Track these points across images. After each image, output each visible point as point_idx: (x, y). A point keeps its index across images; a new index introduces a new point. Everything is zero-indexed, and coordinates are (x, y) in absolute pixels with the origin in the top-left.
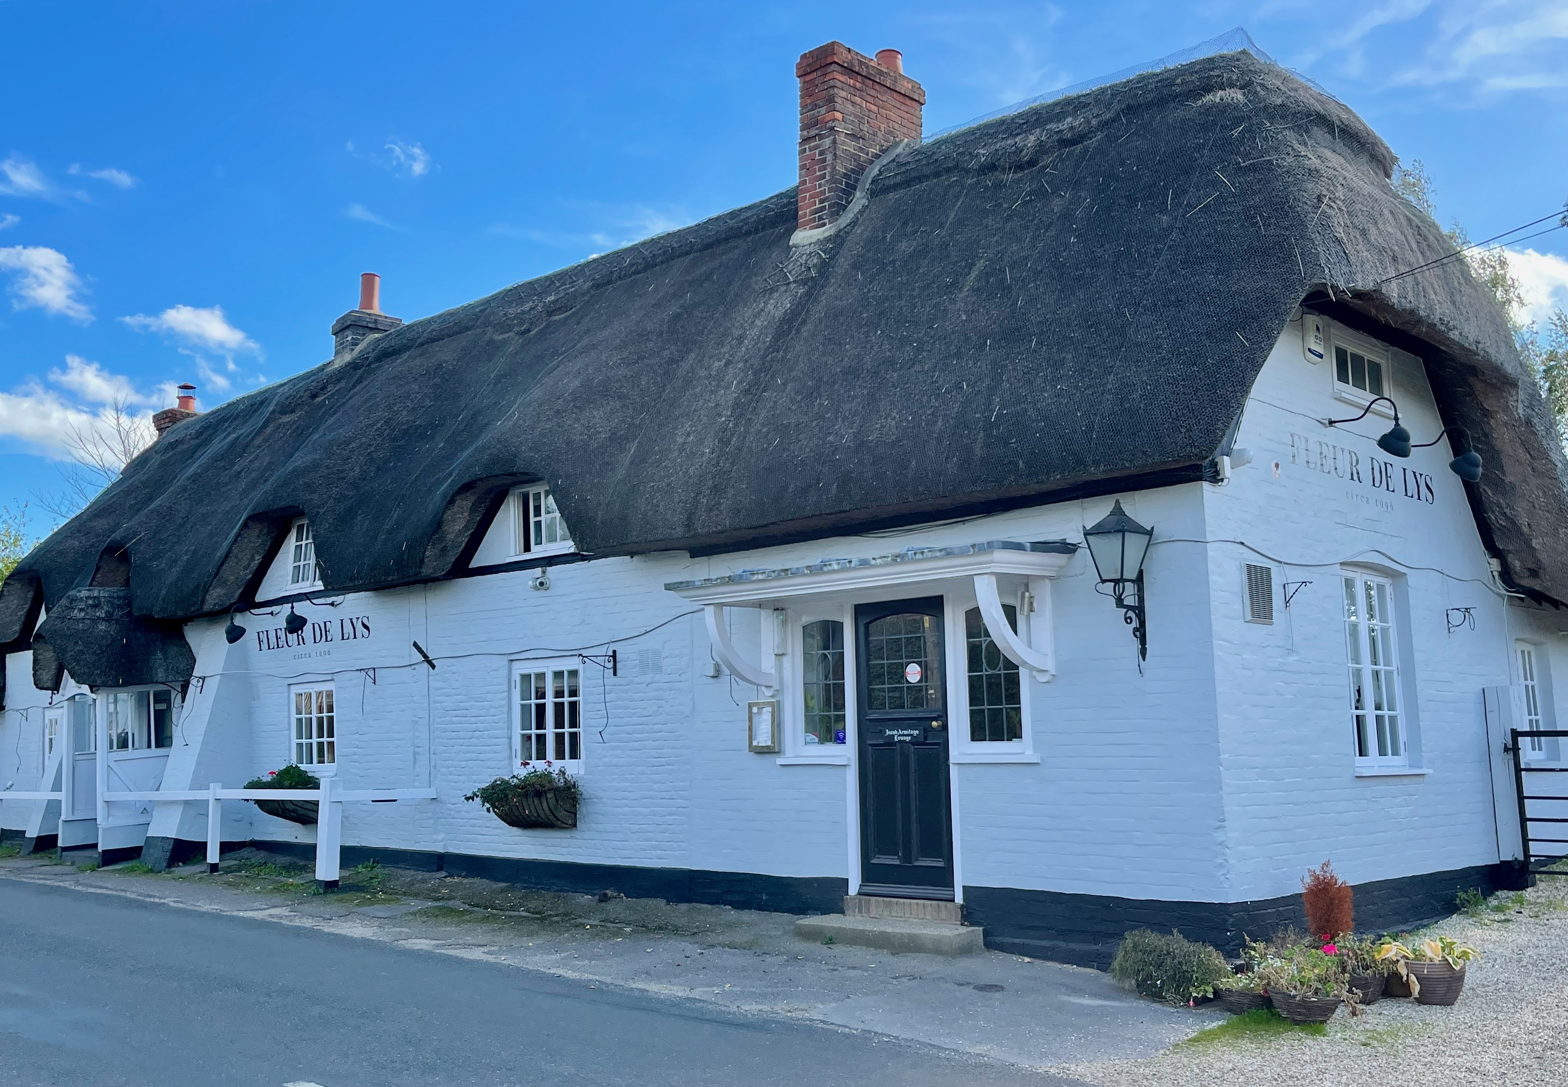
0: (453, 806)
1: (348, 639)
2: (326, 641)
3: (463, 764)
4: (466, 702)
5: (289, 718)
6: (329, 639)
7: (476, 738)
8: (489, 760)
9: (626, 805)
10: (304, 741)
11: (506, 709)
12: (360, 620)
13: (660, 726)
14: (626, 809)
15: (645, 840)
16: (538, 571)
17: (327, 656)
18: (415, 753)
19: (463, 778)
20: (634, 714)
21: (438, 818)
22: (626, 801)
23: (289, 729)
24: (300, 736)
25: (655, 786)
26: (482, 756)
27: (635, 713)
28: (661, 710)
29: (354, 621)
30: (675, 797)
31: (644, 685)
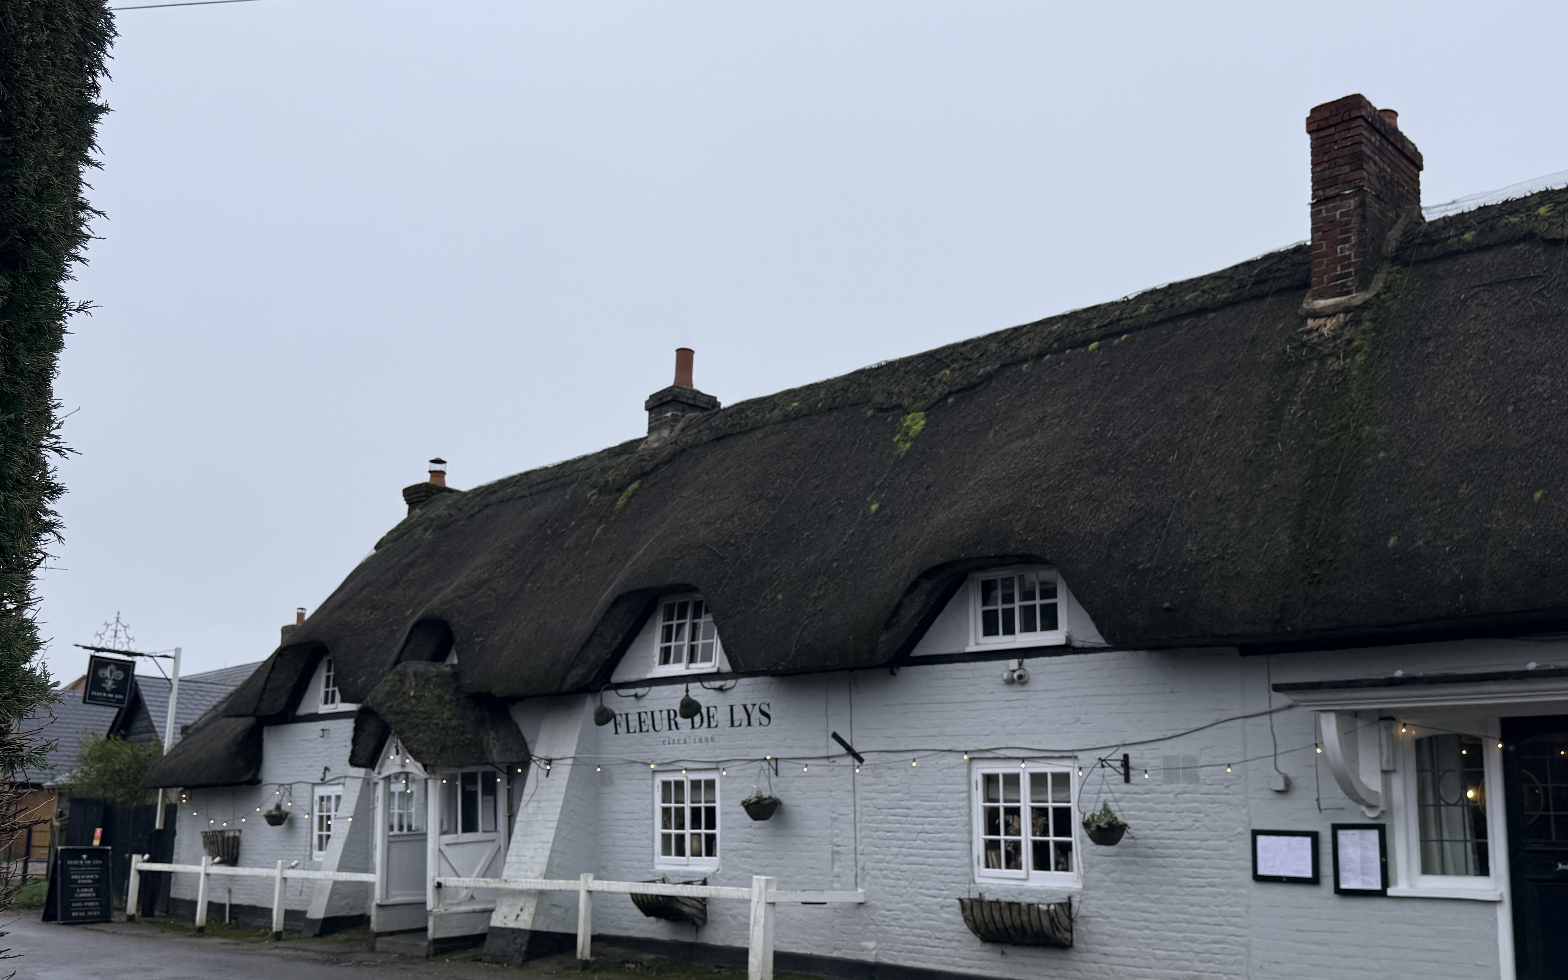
0: (888, 913)
1: (740, 725)
2: (709, 726)
3: (903, 867)
4: (908, 800)
5: (653, 805)
6: (713, 724)
7: (922, 840)
8: (941, 865)
9: (1147, 928)
10: (673, 831)
11: (965, 811)
12: (757, 707)
13: (1198, 842)
14: (1147, 932)
15: (1178, 969)
16: (1013, 664)
17: (710, 743)
18: (834, 853)
19: (903, 883)
20: (1157, 827)
21: (867, 924)
22: (1147, 924)
23: (653, 819)
24: (666, 825)
25: (1191, 909)
26: (930, 861)
27: (1159, 825)
28: (1198, 824)
29: (749, 708)
30: (1223, 923)
31: (1171, 796)
